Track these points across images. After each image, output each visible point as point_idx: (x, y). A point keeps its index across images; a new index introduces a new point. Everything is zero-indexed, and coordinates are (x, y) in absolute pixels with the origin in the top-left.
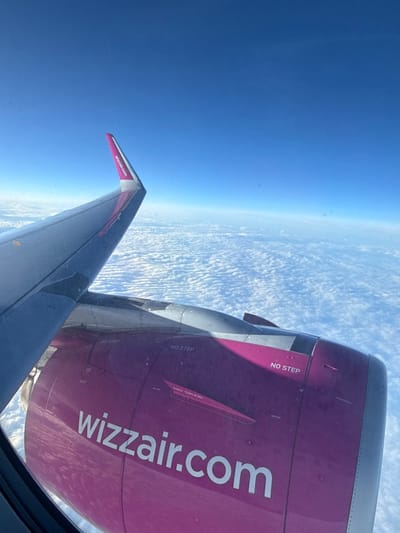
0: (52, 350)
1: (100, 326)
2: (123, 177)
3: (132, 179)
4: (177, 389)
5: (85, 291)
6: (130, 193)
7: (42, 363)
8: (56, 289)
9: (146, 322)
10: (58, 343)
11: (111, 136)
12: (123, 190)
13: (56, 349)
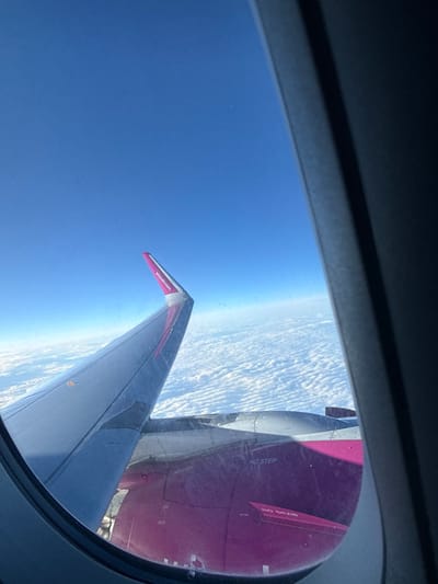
0: (123, 492)
1: (170, 455)
2: (167, 292)
3: (177, 291)
4: (267, 510)
5: (147, 419)
6: (177, 306)
7: (115, 509)
8: (116, 423)
9: (219, 440)
10: (128, 484)
11: (147, 254)
12: (170, 305)
13: (127, 491)
